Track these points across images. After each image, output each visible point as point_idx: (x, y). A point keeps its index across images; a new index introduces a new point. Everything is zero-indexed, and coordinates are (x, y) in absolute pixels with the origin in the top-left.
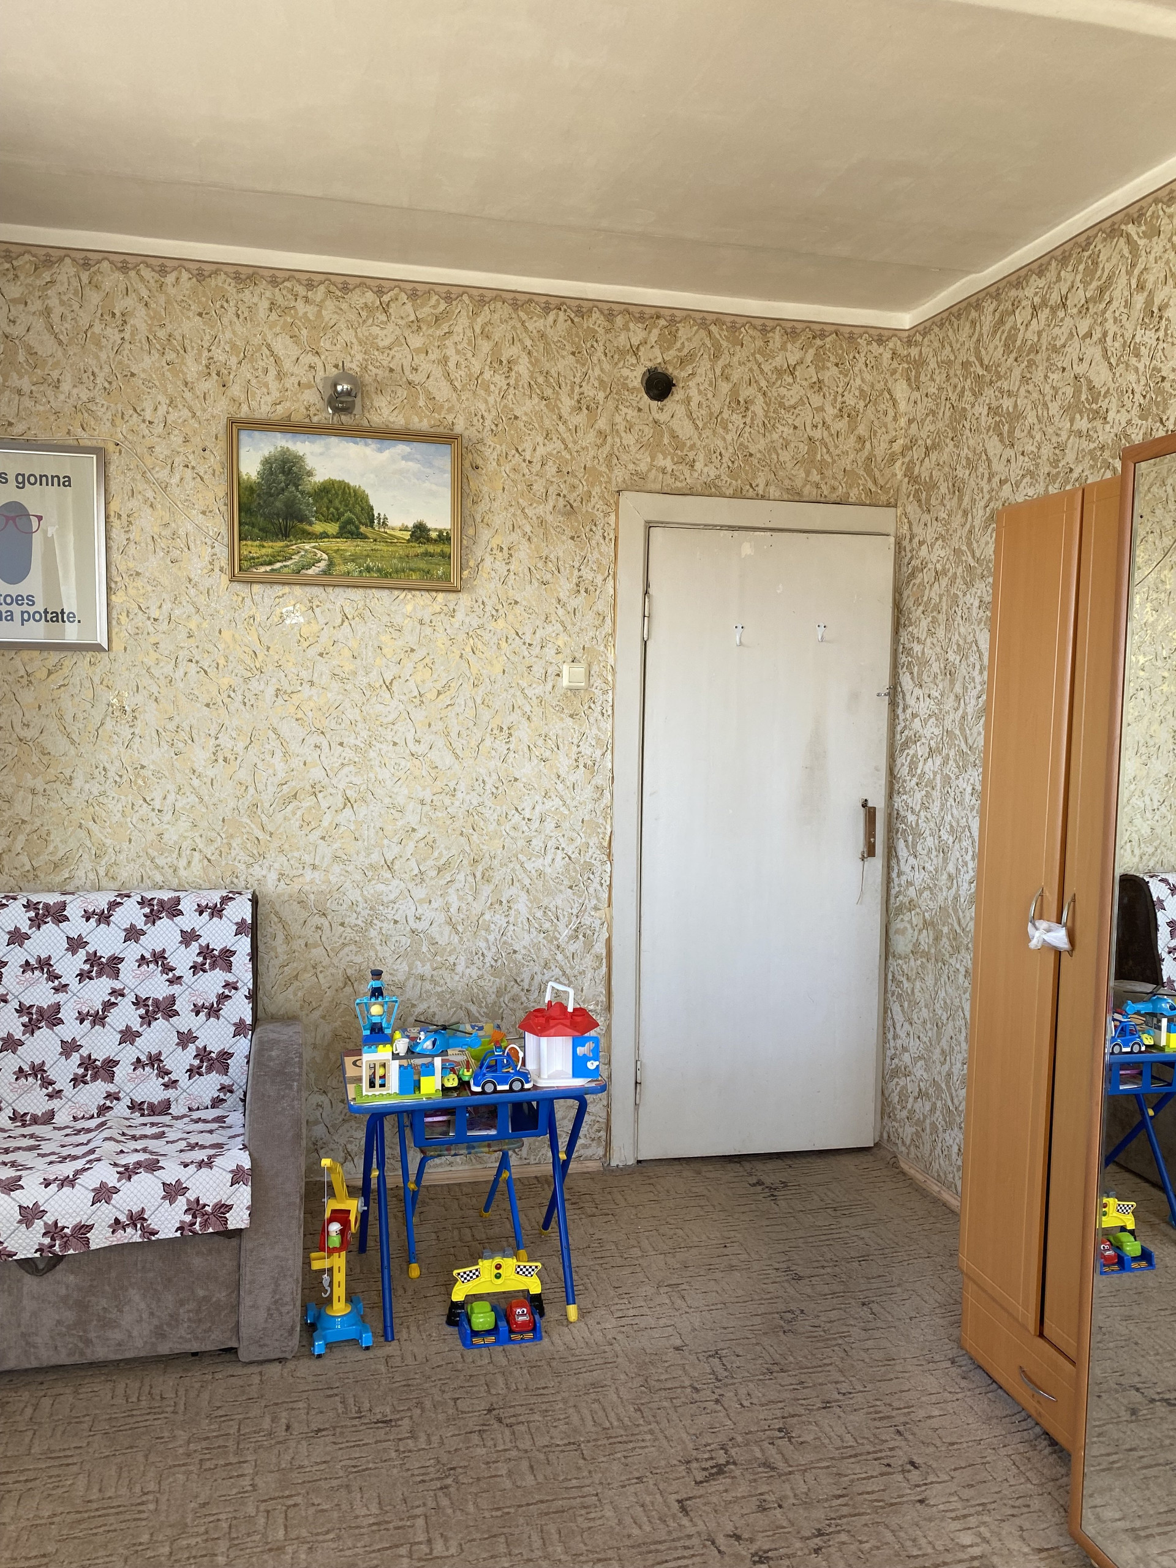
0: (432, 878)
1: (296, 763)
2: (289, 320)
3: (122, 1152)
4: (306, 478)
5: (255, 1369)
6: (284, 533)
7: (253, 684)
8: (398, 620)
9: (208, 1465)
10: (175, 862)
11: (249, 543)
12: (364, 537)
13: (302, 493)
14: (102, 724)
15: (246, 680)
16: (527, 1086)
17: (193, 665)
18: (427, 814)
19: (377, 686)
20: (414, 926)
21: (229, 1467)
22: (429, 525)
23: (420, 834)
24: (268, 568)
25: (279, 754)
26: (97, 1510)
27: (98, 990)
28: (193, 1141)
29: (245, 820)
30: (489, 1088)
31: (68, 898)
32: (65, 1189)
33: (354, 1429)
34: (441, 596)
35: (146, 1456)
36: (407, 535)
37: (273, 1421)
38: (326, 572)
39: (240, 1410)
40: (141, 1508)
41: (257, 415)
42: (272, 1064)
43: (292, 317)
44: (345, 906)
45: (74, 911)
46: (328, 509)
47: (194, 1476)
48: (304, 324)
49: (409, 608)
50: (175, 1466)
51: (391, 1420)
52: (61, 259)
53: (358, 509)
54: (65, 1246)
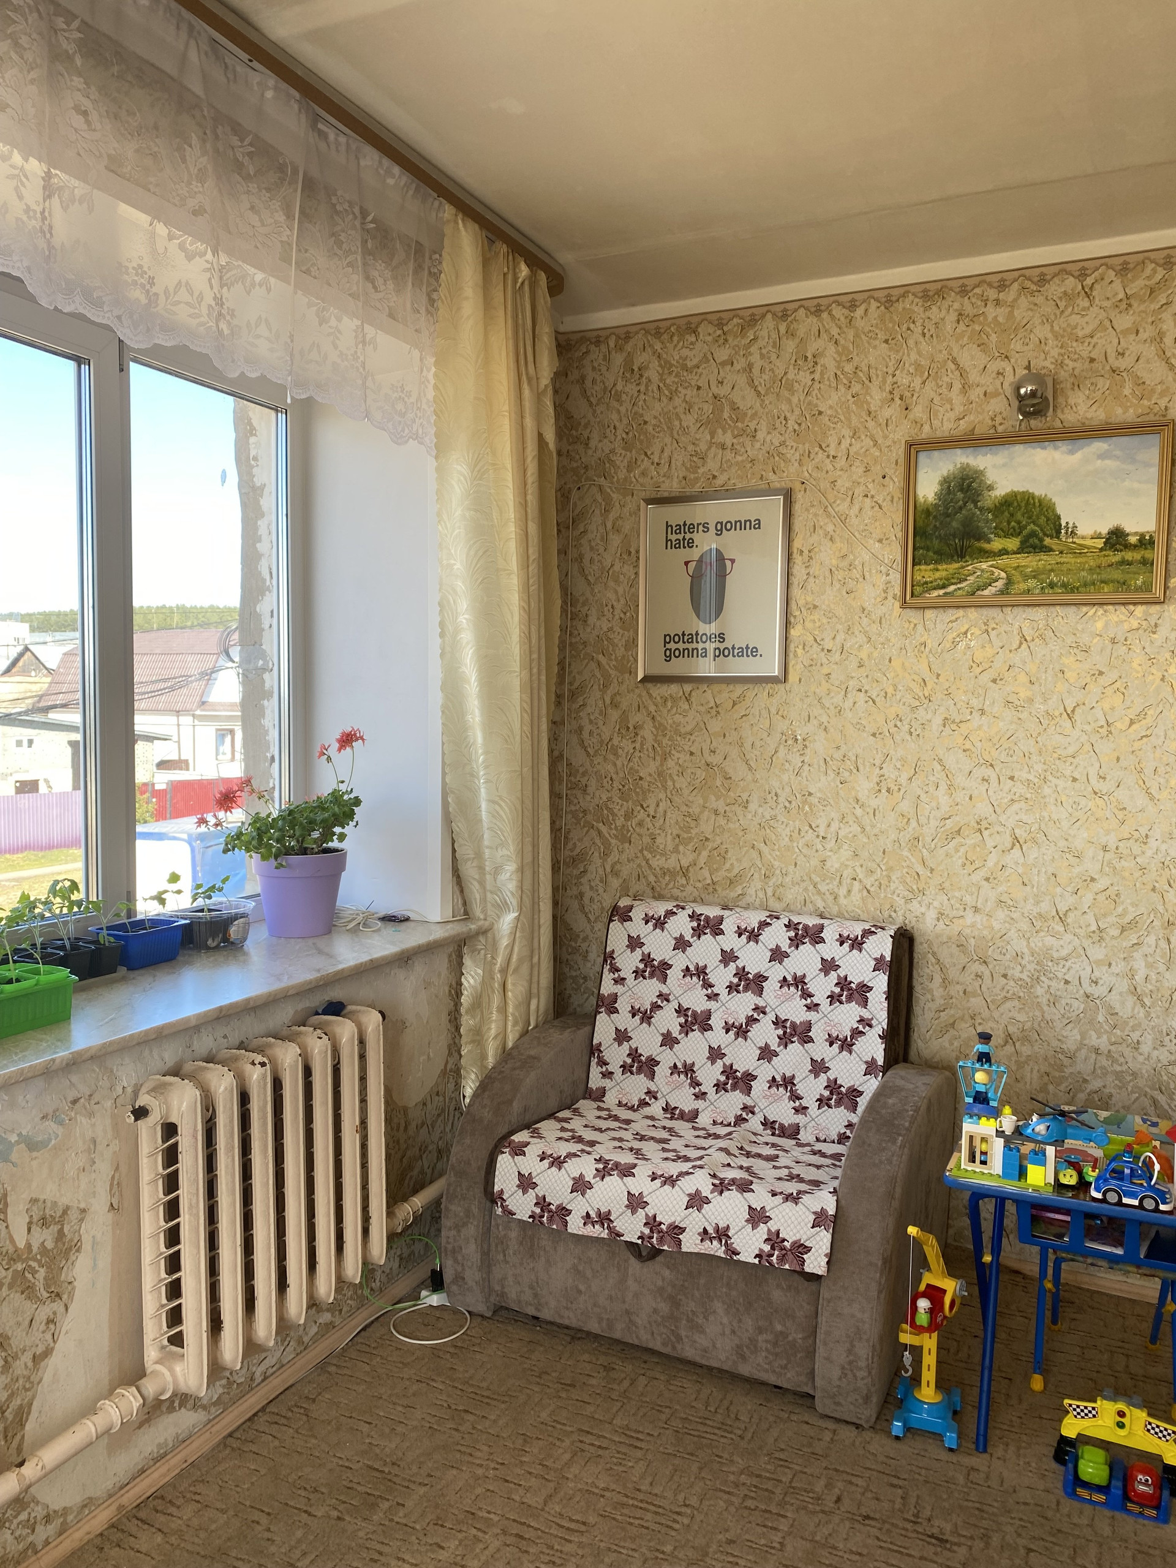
0: (1113, 937)
1: (960, 796)
2: (978, 328)
3: (729, 1165)
4: (986, 493)
5: (831, 1425)
6: (961, 554)
7: (921, 712)
8: (1085, 639)
9: (749, 1503)
10: (836, 890)
11: (923, 567)
12: (1048, 550)
13: (981, 509)
14: (776, 752)
15: (914, 709)
16: (1162, 1207)
17: (862, 694)
18: (1109, 863)
19: (1057, 713)
20: (1089, 990)
21: (767, 1515)
22: (1128, 530)
23: (1102, 883)
24: (941, 592)
25: (943, 787)
26: (641, 1501)
27: (742, 1005)
28: (795, 1172)
29: (905, 853)
30: (1112, 1197)
31: (726, 913)
32: (666, 1187)
33: (903, 1532)
34: (1140, 610)
35: (701, 1469)
36: (1100, 543)
37: (826, 1486)
38: (1003, 592)
39: (800, 1461)
40: (676, 1517)
41: (939, 434)
42: (884, 1111)
43: (980, 324)
44: (1008, 956)
45: (729, 926)
46: (1009, 523)
47: (732, 1509)
48: (993, 329)
49: (1099, 625)
50: (721, 1490)
51: (947, 1541)
52: (763, 316)
53: (1042, 520)
54: (661, 1240)
